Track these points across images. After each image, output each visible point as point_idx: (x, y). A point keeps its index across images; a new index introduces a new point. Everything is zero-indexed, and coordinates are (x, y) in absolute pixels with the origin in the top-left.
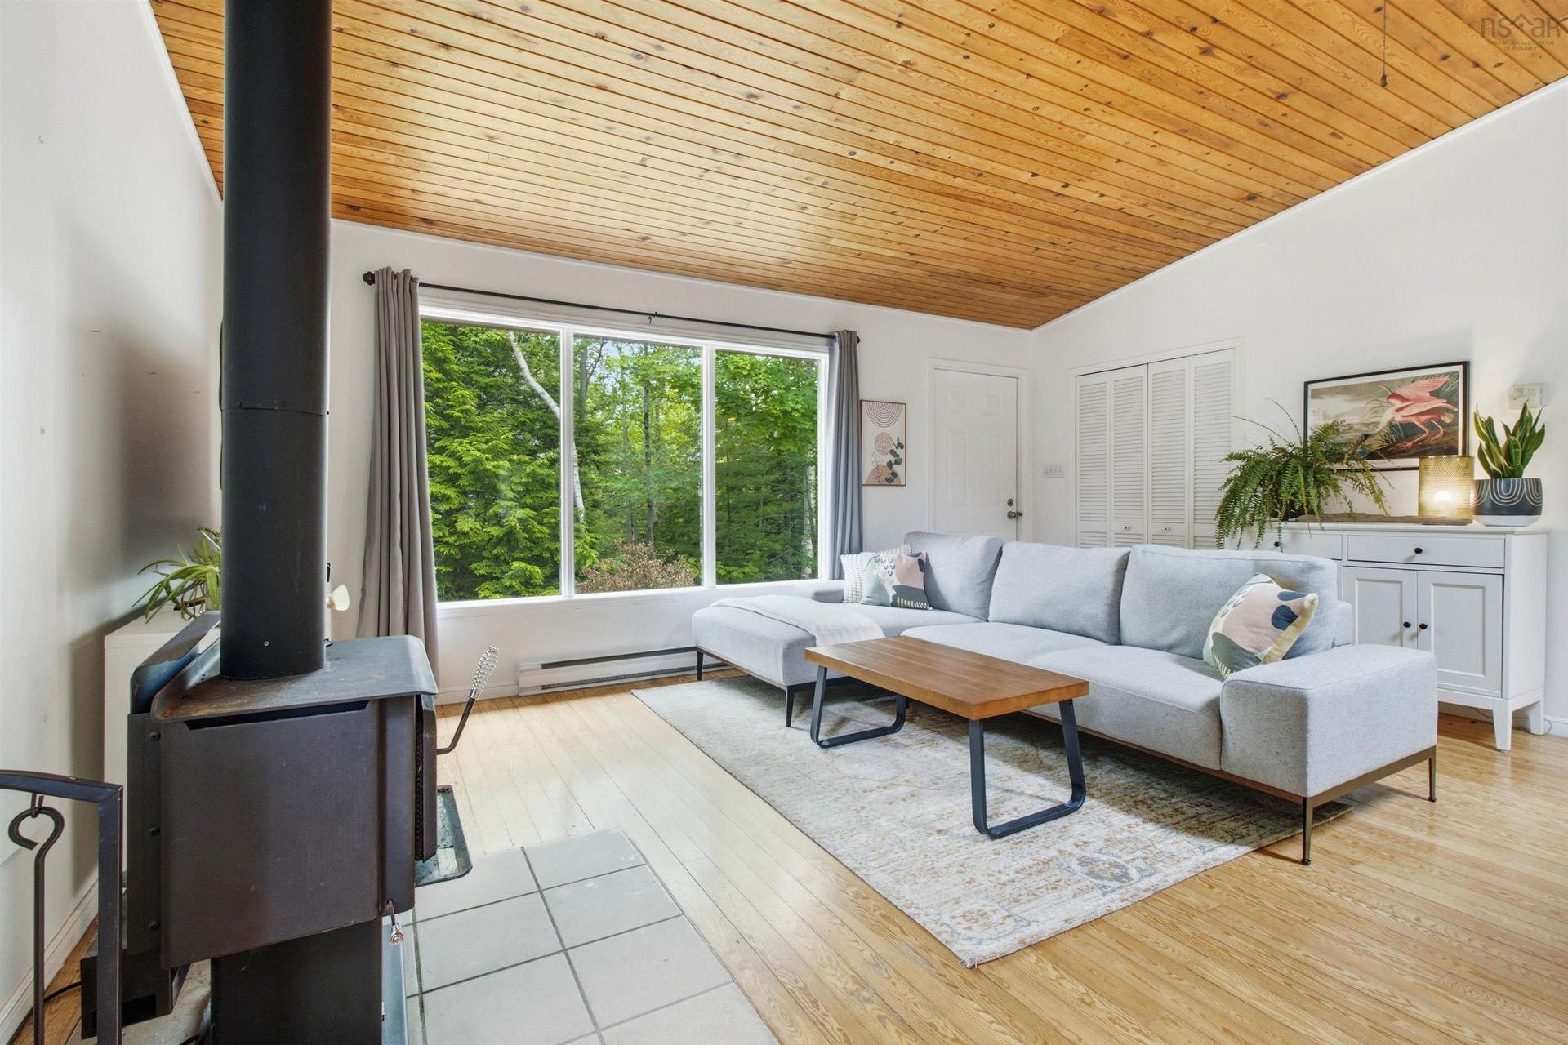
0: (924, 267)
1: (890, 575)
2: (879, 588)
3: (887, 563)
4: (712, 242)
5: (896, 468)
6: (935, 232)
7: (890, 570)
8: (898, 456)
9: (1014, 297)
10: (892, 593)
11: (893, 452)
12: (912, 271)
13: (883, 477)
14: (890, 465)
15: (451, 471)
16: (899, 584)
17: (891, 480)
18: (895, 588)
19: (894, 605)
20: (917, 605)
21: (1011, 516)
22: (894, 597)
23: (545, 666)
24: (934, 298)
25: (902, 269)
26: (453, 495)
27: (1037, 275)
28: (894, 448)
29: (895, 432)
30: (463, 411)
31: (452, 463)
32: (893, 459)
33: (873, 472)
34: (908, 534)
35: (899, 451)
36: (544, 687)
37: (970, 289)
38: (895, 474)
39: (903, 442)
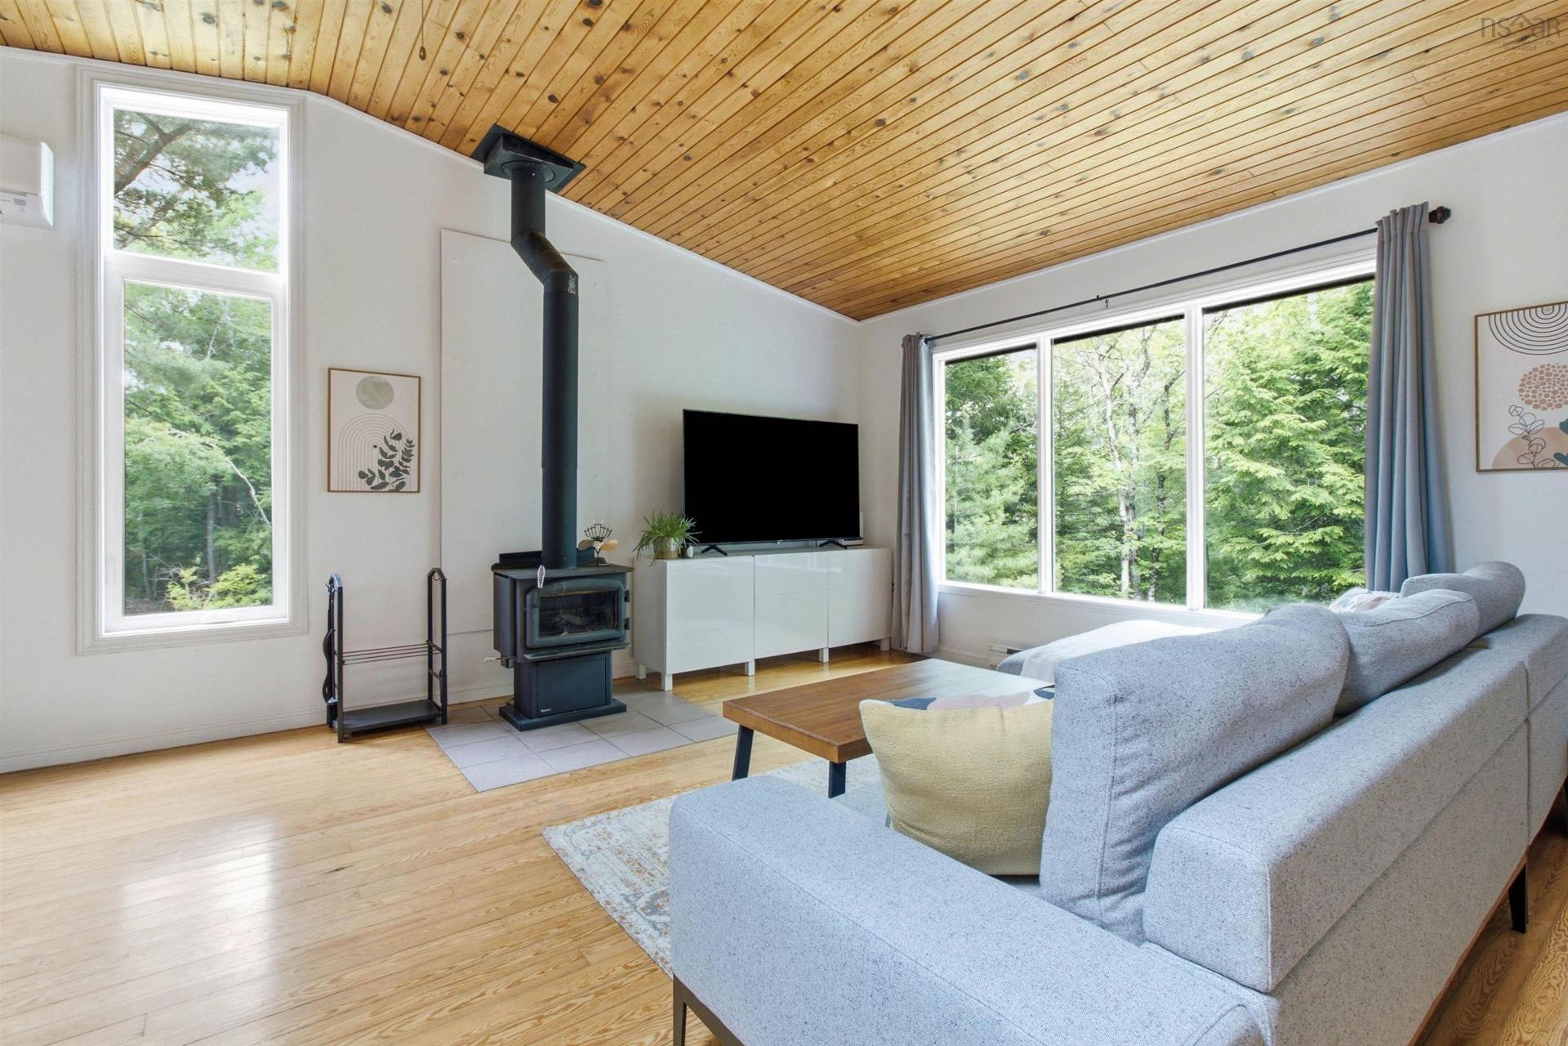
33: (1513, 445)
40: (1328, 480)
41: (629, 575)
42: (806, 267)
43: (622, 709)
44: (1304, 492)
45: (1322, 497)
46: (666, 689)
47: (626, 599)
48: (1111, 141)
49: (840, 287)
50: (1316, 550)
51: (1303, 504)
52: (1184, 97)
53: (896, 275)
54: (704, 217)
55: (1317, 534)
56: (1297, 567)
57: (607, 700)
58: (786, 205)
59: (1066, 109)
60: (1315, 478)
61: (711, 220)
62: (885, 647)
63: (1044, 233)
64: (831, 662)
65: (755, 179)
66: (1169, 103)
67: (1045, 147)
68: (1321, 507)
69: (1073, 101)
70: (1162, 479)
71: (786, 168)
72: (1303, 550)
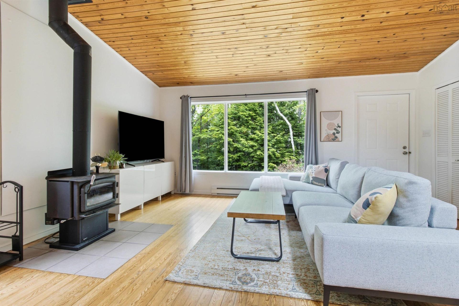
0: (332, 61)
1: (312, 173)
2: (308, 177)
3: (313, 169)
4: (254, 72)
5: (337, 135)
6: (339, 47)
7: (313, 171)
8: (338, 130)
9: (390, 61)
10: (311, 179)
11: (335, 129)
12: (328, 64)
13: (331, 138)
14: (334, 134)
15: (256, 139)
16: (314, 176)
17: (335, 139)
18: (313, 177)
19: (312, 183)
20: (319, 184)
21: (405, 153)
22: (312, 181)
23: (218, 188)
24: (350, 70)
25: (324, 64)
26: (256, 145)
27: (391, 51)
28: (336, 128)
29: (337, 122)
30: (260, 123)
31: (257, 137)
32: (335, 132)
33: (326, 137)
34: (330, 159)
35: (338, 129)
36: (218, 194)
37: (361, 64)
38: (336, 137)
39: (340, 125)
40: (242, 142)
41: (116, 176)
42: (158, 66)
43: (114, 230)
44: (236, 145)
45: (239, 146)
46: (118, 220)
47: (117, 186)
48: (270, 58)
49: (164, 75)
50: (238, 158)
51: (236, 147)
52: (290, 54)
53: (187, 76)
54: (132, 39)
55: (239, 154)
56: (234, 162)
57: (107, 229)
58: (170, 45)
59: (267, 47)
60: (238, 142)
61: (133, 41)
62: (173, 193)
63: (236, 75)
64: (162, 200)
65: (165, 34)
66: (287, 54)
67: (256, 54)
68: (239, 148)
69: (271, 46)
70: (199, 141)
71: (181, 34)
72: (236, 158)
